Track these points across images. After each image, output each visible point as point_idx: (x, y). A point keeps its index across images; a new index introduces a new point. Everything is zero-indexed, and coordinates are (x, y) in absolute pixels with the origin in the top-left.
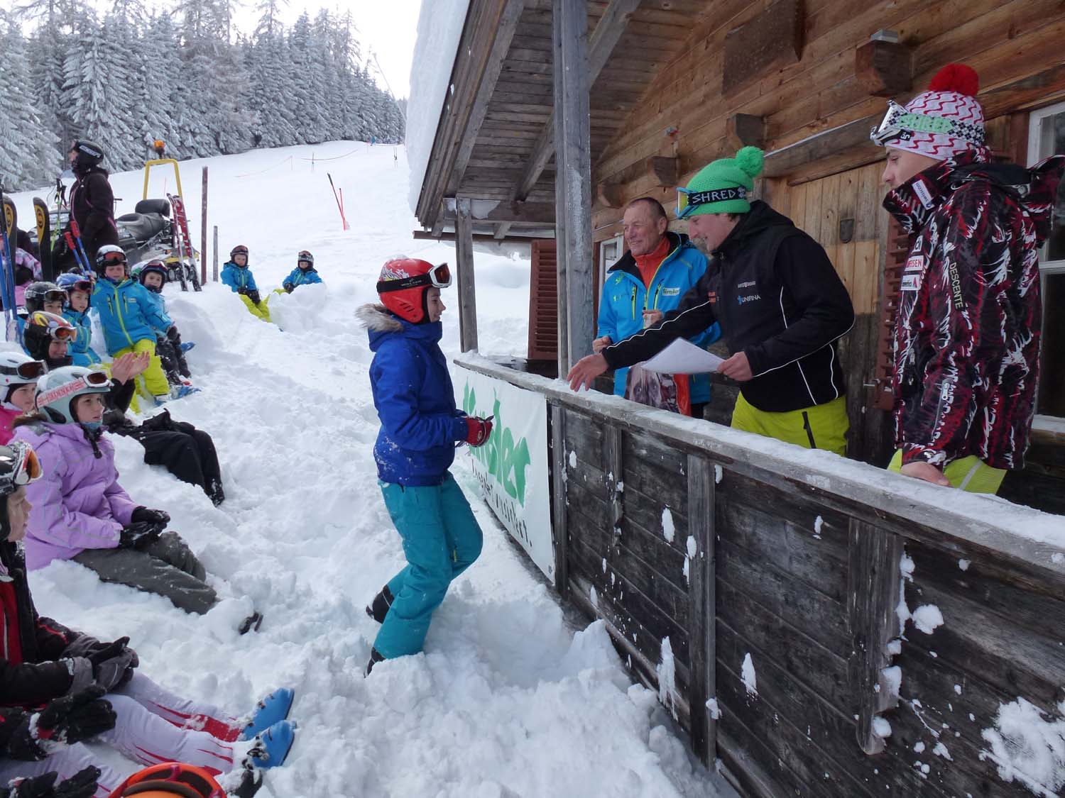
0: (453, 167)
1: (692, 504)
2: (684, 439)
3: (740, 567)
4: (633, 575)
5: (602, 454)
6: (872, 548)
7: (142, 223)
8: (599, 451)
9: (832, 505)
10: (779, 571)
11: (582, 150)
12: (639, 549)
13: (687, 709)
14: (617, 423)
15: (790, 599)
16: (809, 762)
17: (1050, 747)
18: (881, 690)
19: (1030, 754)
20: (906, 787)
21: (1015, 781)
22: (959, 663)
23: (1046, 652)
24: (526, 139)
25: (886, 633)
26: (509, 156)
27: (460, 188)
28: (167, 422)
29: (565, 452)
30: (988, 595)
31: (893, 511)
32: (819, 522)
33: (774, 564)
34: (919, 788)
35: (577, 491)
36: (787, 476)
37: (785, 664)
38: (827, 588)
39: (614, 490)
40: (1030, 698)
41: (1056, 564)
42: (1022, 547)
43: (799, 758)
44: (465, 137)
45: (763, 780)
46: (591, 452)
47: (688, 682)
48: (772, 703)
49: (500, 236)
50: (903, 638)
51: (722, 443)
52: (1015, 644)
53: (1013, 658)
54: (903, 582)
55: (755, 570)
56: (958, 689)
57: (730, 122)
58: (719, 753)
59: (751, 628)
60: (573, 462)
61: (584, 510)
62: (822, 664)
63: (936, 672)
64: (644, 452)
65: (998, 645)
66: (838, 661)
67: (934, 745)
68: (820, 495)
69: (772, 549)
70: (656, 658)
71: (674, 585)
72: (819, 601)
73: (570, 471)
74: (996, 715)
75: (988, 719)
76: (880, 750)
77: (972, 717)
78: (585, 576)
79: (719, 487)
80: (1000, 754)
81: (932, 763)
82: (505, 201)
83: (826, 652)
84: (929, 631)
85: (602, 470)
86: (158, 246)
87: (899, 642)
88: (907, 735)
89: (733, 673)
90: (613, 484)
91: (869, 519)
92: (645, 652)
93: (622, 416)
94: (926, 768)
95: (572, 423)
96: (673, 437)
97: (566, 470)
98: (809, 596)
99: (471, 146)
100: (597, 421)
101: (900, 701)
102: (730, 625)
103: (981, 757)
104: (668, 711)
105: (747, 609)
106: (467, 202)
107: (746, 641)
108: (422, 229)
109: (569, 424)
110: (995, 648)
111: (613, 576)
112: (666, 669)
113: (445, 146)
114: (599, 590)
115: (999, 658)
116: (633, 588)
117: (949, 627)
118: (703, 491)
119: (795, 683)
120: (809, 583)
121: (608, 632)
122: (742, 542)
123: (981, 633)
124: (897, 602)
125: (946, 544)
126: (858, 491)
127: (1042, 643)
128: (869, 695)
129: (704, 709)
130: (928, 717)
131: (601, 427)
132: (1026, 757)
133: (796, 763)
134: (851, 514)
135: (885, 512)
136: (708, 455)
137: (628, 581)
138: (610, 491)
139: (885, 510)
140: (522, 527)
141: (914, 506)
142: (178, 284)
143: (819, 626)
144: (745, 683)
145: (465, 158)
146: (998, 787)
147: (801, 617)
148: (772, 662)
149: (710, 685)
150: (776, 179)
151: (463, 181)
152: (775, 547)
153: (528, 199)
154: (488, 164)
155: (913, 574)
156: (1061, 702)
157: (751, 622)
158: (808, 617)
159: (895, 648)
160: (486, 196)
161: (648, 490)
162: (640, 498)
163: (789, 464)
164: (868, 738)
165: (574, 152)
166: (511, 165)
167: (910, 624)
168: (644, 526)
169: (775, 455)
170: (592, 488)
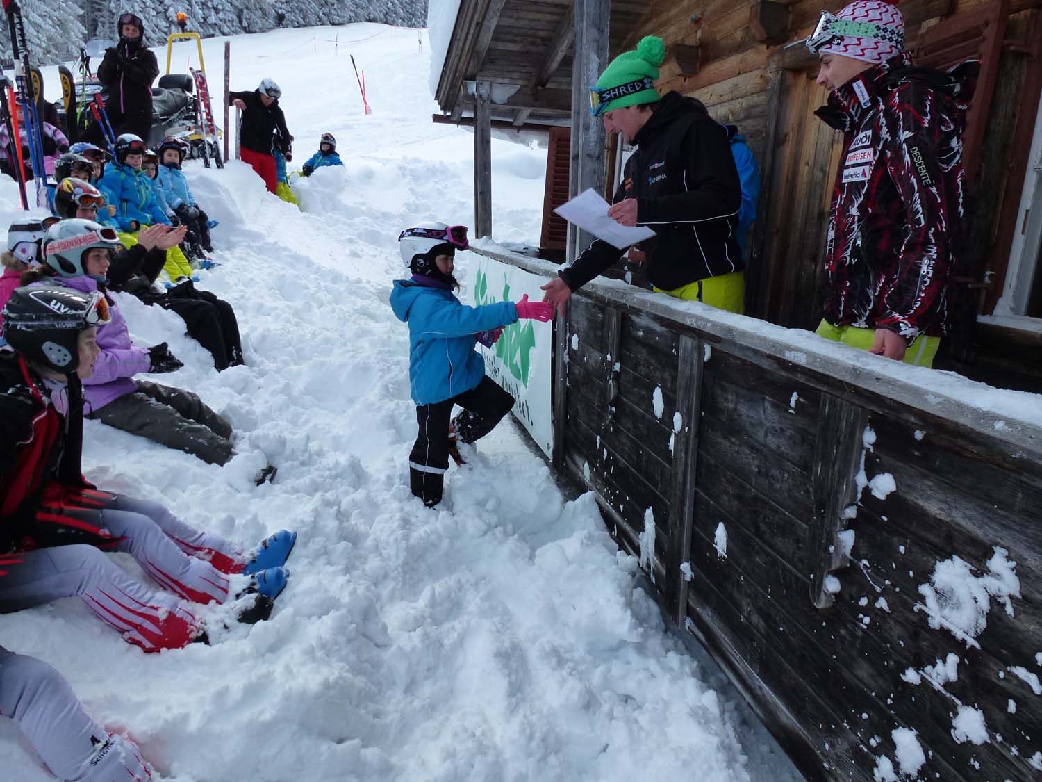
0: (474, 48)
1: (681, 382)
2: (678, 319)
3: (720, 441)
4: (623, 450)
5: (602, 336)
6: (840, 420)
7: (165, 98)
8: (599, 333)
9: (808, 380)
10: (756, 444)
11: (601, 31)
12: (630, 425)
13: (664, 572)
14: (619, 306)
15: (764, 470)
16: (766, 617)
17: (975, 599)
18: (835, 550)
19: (957, 606)
20: (848, 637)
21: (942, 628)
22: (906, 526)
23: (982, 514)
24: (548, 22)
25: (844, 499)
26: (529, 39)
27: (481, 71)
28: (190, 290)
29: (568, 335)
30: (938, 463)
31: (861, 385)
32: (795, 396)
33: (751, 437)
34: (858, 637)
35: (577, 372)
36: (768, 352)
37: (753, 531)
38: (798, 458)
39: (611, 370)
40: (964, 556)
41: (998, 431)
42: (970, 416)
43: (759, 614)
44: (487, 17)
45: (726, 634)
46: (592, 334)
47: (666, 546)
48: (739, 566)
49: (519, 123)
50: (860, 504)
51: (712, 322)
52: (956, 507)
53: (953, 521)
54: (864, 452)
55: (733, 443)
56: (902, 549)
57: (754, 9)
58: (690, 612)
59: (725, 498)
60: (575, 345)
61: (583, 390)
62: (786, 529)
63: (885, 534)
64: (641, 333)
65: (942, 509)
66: (800, 526)
67: (876, 599)
68: (797, 371)
69: (750, 423)
70: (640, 528)
71: (660, 459)
72: (788, 472)
73: (572, 353)
74: (932, 571)
75: (926, 575)
76: (829, 605)
77: (911, 574)
78: (580, 453)
79: (707, 366)
80: (932, 606)
81: (872, 615)
82: (525, 86)
83: (792, 519)
84: (881, 497)
85: (602, 352)
86: (181, 122)
87: (855, 507)
88: (854, 590)
89: (707, 539)
90: (611, 364)
91: (838, 393)
92: (630, 522)
93: (622, 297)
94: (867, 620)
95: (576, 307)
96: (667, 317)
97: (568, 353)
98: (780, 467)
99: (493, 27)
100: (599, 304)
101: (851, 561)
102: (706, 495)
103: (915, 609)
104: (648, 574)
105: (723, 479)
106: (486, 85)
107: (720, 509)
108: (441, 113)
109: (573, 308)
110: (938, 512)
111: (605, 452)
112: (647, 538)
113: (467, 25)
114: (592, 465)
115: (940, 520)
116: (623, 462)
117: (900, 493)
118: (691, 369)
119: (762, 548)
120: (781, 455)
121: (598, 503)
122: (724, 418)
123: (928, 498)
124: (857, 471)
125: (906, 416)
126: (830, 366)
127: (979, 506)
128: (823, 556)
129: (679, 571)
130: (874, 575)
131: (603, 310)
132: (953, 608)
133: (755, 618)
134: (824, 389)
135: (854, 386)
136: (699, 335)
137: (619, 457)
138: (607, 370)
139: (853, 383)
140: (525, 407)
141: (878, 379)
142: (201, 161)
143: (786, 494)
144: (717, 547)
145: (486, 39)
146: (928, 636)
147: (771, 486)
148: (742, 528)
149: (685, 550)
150: (797, 71)
151: (484, 63)
152: (753, 421)
153: (548, 86)
154: (511, 47)
155: (873, 445)
156: (990, 559)
157: (726, 493)
158: (778, 486)
159: (851, 513)
160: (507, 81)
161: (643, 370)
162: (635, 378)
163: (771, 341)
164: (819, 595)
165: (593, 33)
166: (533, 48)
167: (867, 490)
168: (637, 404)
169: (759, 333)
170: (591, 368)
